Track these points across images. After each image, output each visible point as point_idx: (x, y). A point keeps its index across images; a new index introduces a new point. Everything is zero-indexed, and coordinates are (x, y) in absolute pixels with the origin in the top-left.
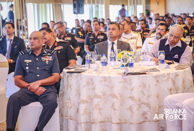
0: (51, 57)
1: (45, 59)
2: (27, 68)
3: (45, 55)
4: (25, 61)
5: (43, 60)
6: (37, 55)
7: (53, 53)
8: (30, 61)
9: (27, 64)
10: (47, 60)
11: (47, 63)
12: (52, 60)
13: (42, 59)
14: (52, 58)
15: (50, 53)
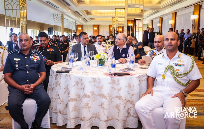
0: (38, 57)
1: (33, 58)
2: (17, 66)
3: (33, 54)
4: (15, 59)
5: (32, 59)
6: (26, 54)
7: (40, 53)
8: (19, 59)
9: (17, 62)
10: (35, 59)
11: (36, 62)
12: (39, 59)
13: (31, 57)
14: (40, 58)
15: (37, 53)
